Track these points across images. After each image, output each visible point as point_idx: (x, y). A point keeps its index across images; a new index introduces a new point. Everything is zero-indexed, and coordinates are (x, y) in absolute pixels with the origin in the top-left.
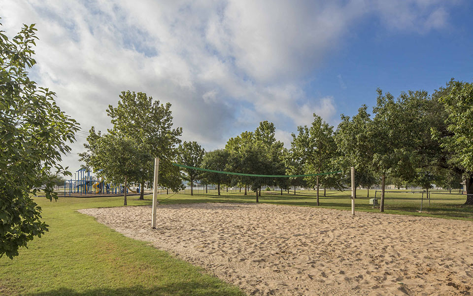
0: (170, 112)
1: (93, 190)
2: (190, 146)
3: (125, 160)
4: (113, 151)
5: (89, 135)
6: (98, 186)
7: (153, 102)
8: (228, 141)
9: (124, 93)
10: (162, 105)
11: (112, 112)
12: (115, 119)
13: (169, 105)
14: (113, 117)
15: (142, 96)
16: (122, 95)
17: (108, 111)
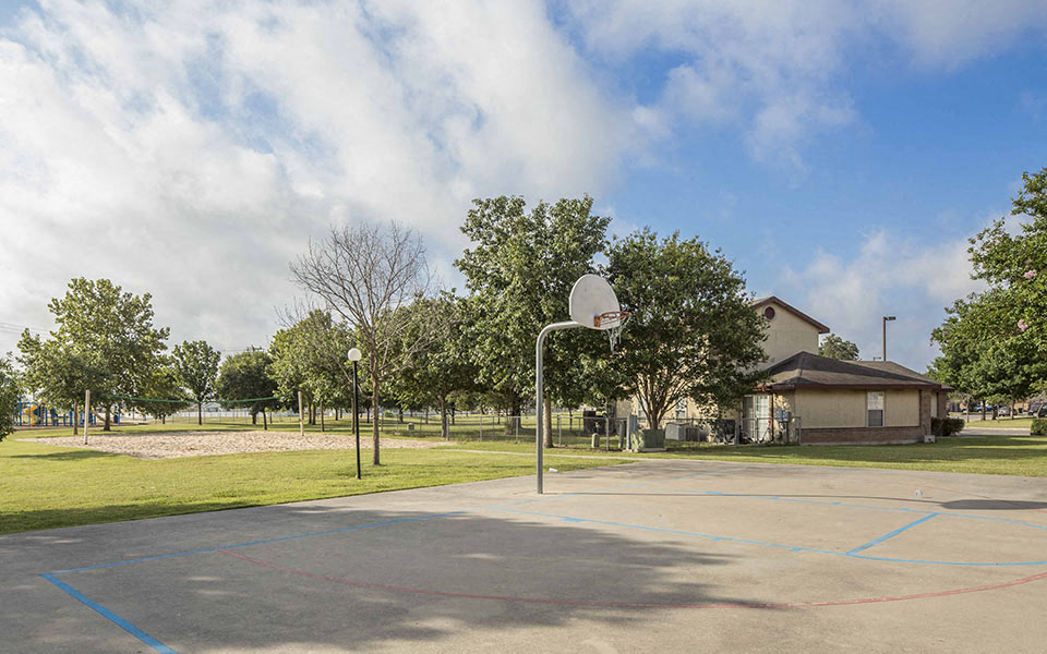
0: (150, 306)
1: (25, 419)
2: (195, 348)
3: (73, 378)
4: (57, 368)
5: (22, 339)
6: (35, 412)
7: (122, 294)
8: (275, 334)
9: (75, 281)
10: (137, 297)
11: (56, 307)
12: (61, 317)
13: (148, 297)
14: (58, 314)
15: (104, 284)
16: (72, 283)
17: (51, 306)
